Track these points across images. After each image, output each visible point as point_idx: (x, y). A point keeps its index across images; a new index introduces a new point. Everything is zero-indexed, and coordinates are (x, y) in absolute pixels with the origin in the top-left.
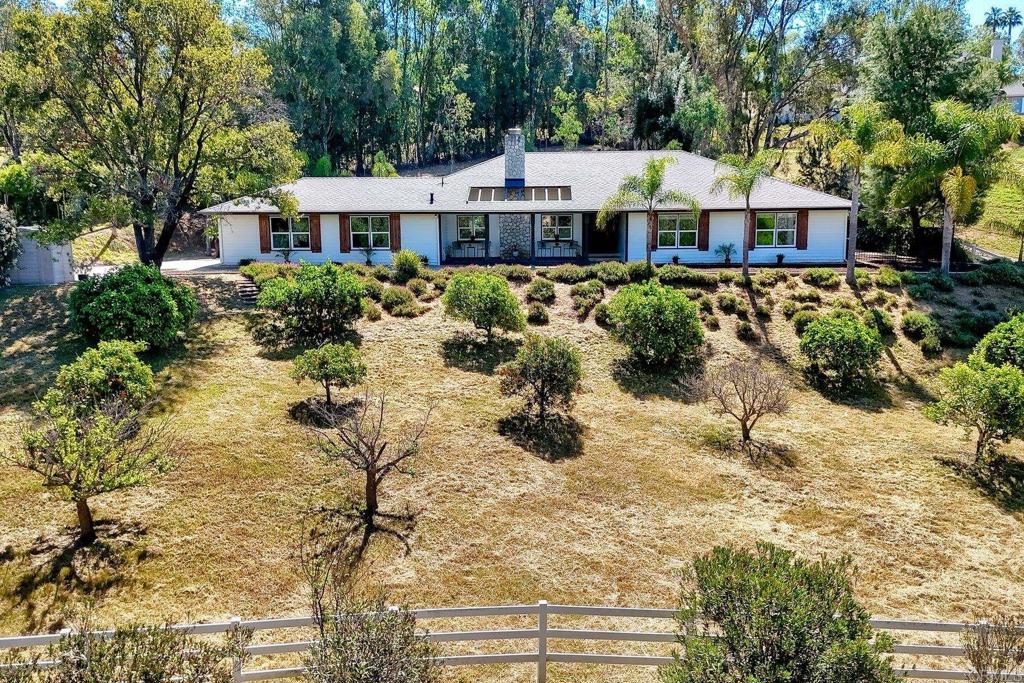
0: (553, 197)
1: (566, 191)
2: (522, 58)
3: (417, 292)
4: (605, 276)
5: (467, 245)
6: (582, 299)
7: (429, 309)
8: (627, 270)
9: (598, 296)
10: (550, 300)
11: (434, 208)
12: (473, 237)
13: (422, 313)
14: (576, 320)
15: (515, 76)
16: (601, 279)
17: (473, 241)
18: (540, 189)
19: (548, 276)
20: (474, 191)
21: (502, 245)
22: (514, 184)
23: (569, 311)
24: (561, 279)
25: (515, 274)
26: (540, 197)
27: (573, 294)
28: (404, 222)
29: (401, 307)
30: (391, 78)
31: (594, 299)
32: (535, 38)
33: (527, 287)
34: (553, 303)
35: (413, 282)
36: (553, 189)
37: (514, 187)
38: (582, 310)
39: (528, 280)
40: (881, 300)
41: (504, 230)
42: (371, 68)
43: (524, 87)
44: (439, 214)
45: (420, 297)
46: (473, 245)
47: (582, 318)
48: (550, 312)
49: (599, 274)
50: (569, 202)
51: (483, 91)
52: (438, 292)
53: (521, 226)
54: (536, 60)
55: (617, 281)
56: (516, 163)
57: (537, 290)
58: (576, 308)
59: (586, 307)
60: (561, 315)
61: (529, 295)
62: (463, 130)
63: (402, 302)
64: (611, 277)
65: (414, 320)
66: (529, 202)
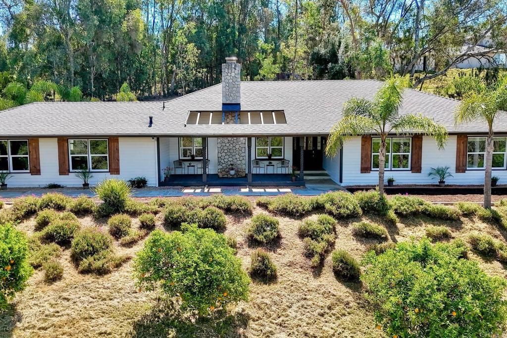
0: (269, 121)
1: (281, 115)
2: (234, 27)
3: (117, 233)
4: (333, 208)
5: (187, 164)
6: (314, 242)
7: (129, 259)
8: (357, 202)
9: (331, 237)
10: (275, 242)
11: (153, 131)
12: (193, 157)
13: (118, 266)
14: (309, 274)
15: (229, 39)
16: (330, 213)
17: (193, 159)
18: (255, 113)
19: (271, 207)
20: (193, 114)
21: (219, 163)
22: (230, 108)
23: (300, 259)
24: (285, 212)
25: (233, 207)
26: (256, 120)
27: (303, 234)
28: (123, 145)
29: (91, 259)
30: (137, 30)
31: (328, 241)
32: (242, 16)
33: (248, 224)
34: (279, 247)
35: (116, 219)
36: (267, 113)
37: (231, 111)
38: (316, 258)
39: (248, 213)
41: (221, 150)
42: (121, 23)
43: (235, 46)
44: (158, 138)
45: (120, 241)
46: (193, 163)
47: (317, 270)
48: (277, 260)
49: (328, 206)
50: (285, 125)
51: (207, 47)
52: (143, 232)
53: (237, 147)
54: (243, 30)
55: (348, 215)
56: (233, 89)
57: (259, 229)
58: (309, 255)
59: (321, 255)
60: (291, 265)
61: (252, 236)
62: (192, 70)
63: (94, 252)
64: (342, 211)
65: (105, 281)
66: (245, 126)
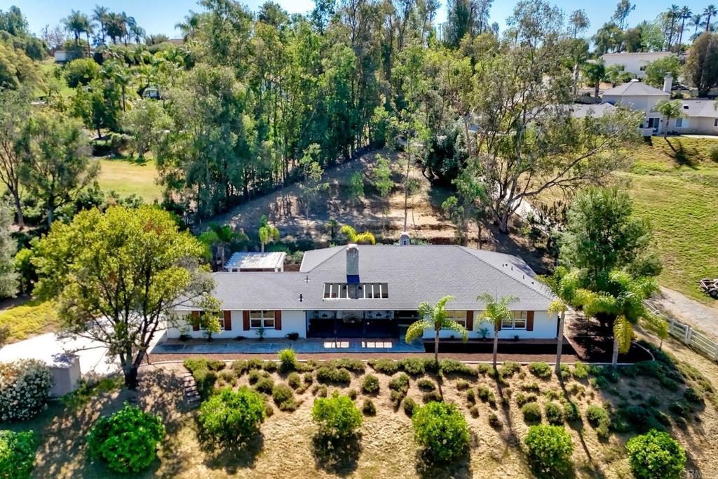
1: (385, 289)
3: (294, 385)
4: (409, 369)
6: (396, 392)
7: (303, 402)
8: (423, 364)
9: (405, 388)
10: (376, 392)
11: (303, 306)
13: (298, 406)
14: (392, 411)
16: (407, 372)
18: (368, 286)
19: (376, 367)
20: (327, 287)
22: (352, 280)
23: (388, 401)
24: (383, 371)
25: (354, 368)
27: (391, 386)
28: (283, 316)
29: (285, 403)
31: (404, 391)
33: (362, 379)
34: (378, 394)
35: (291, 375)
36: (376, 286)
38: (396, 401)
39: (363, 371)
40: (575, 391)
45: (296, 390)
47: (396, 409)
48: (376, 402)
49: (406, 367)
50: (387, 301)
52: (307, 385)
55: (417, 373)
56: (354, 266)
57: (368, 383)
58: (393, 399)
59: (399, 399)
60: (383, 405)
61: (364, 388)
63: (286, 399)
64: (414, 370)
65: (294, 415)
66: (362, 300)
